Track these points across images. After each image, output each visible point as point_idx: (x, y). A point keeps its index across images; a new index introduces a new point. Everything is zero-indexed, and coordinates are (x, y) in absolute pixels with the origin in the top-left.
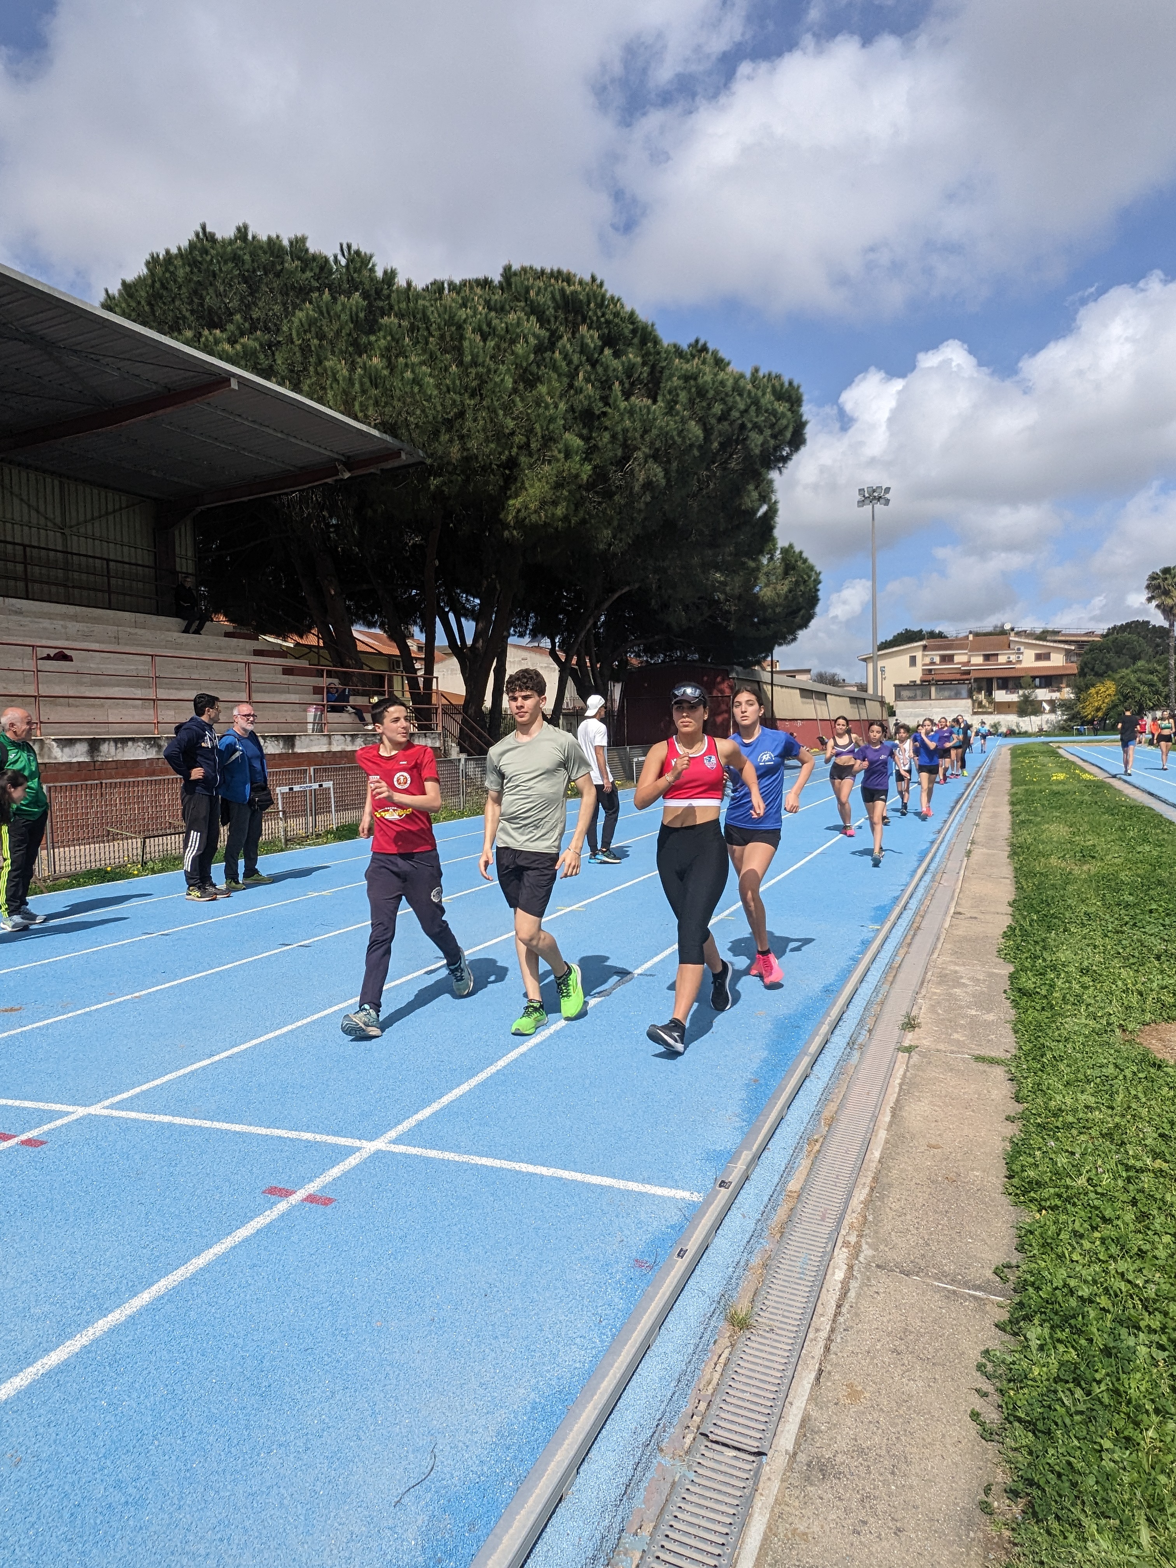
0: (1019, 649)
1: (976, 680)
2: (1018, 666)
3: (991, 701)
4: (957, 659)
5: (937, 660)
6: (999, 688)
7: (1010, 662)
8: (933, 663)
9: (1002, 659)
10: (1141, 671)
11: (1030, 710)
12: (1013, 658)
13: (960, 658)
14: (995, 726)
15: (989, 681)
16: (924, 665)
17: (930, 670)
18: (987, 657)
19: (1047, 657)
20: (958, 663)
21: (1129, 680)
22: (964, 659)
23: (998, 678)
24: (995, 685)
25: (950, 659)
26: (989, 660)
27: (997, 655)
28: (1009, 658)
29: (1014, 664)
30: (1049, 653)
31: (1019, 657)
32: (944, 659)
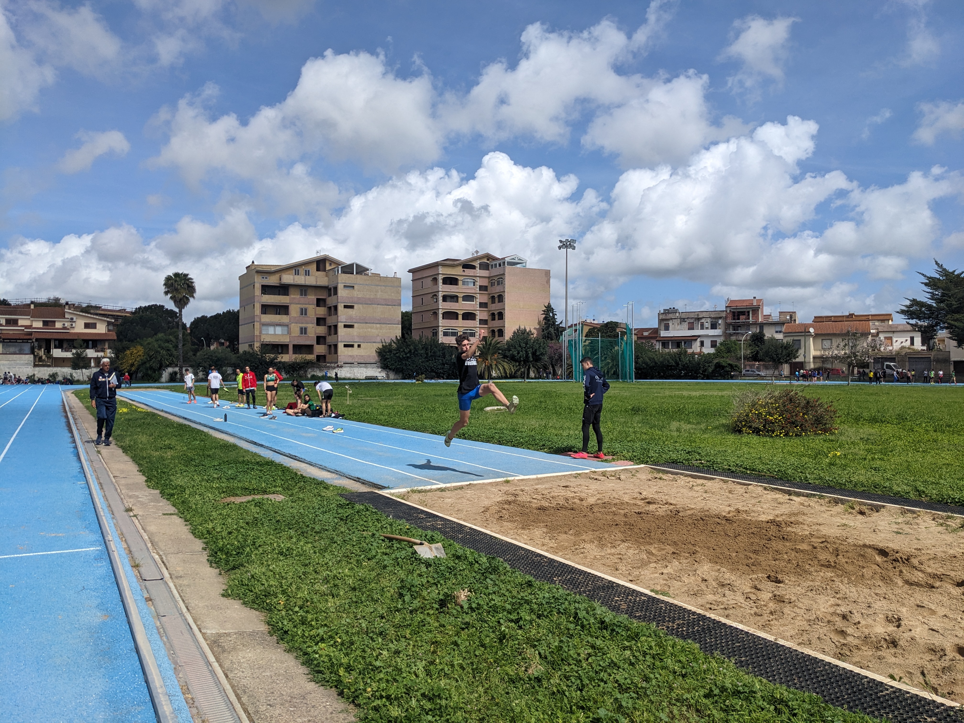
0: (72, 319)
1: (37, 340)
2: (72, 331)
3: (50, 357)
4: (20, 322)
5: (3, 322)
6: (56, 347)
7: (64, 328)
9: (58, 325)
10: (161, 340)
11: (81, 365)
12: (67, 325)
13: (24, 322)
14: (54, 376)
15: (48, 341)
18: (45, 323)
19: (94, 326)
20: (22, 326)
21: (153, 346)
22: (27, 323)
23: (55, 340)
24: (52, 345)
25: (15, 322)
26: (47, 325)
27: (54, 322)
28: (64, 325)
29: (68, 329)
30: (96, 324)
31: (72, 325)
32: (9, 322)
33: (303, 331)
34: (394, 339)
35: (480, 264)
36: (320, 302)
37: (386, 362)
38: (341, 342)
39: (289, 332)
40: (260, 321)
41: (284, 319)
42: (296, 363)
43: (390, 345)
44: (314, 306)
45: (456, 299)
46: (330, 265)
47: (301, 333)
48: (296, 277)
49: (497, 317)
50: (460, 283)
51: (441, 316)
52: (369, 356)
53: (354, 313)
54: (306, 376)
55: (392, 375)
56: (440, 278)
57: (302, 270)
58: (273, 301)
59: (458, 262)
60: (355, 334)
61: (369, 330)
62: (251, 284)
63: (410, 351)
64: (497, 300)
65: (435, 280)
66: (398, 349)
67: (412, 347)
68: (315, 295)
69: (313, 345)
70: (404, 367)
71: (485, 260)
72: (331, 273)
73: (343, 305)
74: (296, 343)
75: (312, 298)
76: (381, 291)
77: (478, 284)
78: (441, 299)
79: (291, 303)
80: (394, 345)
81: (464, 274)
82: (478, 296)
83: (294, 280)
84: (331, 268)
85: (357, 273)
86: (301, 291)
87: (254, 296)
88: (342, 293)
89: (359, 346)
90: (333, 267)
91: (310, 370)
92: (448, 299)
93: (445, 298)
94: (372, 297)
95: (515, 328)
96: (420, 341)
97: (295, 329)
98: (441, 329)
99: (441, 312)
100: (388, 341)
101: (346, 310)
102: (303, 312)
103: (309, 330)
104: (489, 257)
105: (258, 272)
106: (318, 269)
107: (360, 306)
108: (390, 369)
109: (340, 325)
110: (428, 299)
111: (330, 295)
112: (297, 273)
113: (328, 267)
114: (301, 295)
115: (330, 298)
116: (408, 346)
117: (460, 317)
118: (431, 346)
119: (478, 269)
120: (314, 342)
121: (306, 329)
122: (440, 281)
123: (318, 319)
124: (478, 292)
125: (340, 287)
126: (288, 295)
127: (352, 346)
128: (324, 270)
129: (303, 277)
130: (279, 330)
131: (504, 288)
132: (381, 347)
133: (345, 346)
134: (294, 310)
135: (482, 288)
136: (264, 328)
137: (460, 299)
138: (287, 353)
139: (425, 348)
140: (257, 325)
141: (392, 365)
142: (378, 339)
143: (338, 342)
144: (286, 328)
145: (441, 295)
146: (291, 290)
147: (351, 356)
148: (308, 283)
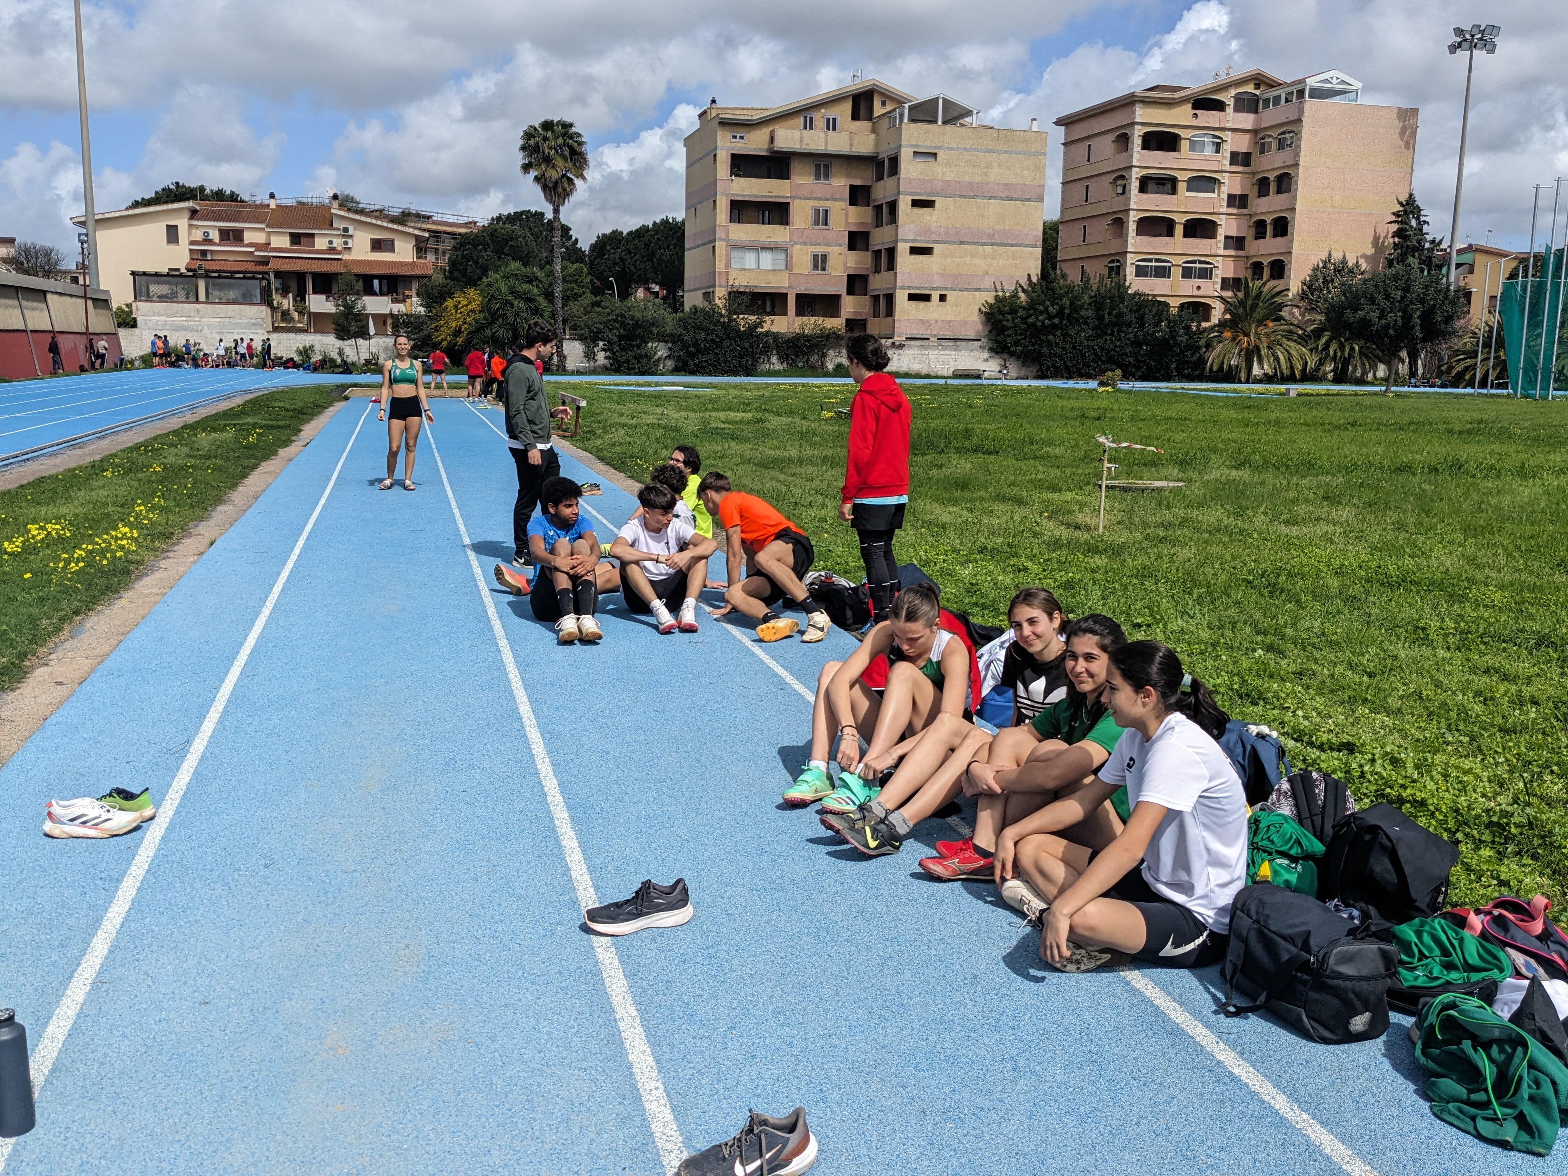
0: (346, 230)
1: (278, 274)
2: (346, 257)
3: (303, 311)
4: (248, 237)
5: (215, 235)
6: (315, 292)
7: (332, 250)
8: (207, 241)
9: (321, 243)
11: (353, 329)
12: (338, 243)
13: (254, 235)
14: (306, 352)
15: (301, 277)
16: (192, 243)
17: (204, 253)
18: (296, 239)
19: (389, 246)
20: (250, 245)
21: (498, 289)
22: (259, 237)
23: (314, 275)
25: (236, 236)
26: (299, 243)
27: (312, 236)
28: (331, 242)
29: (339, 254)
30: (393, 241)
31: (346, 243)
32: (226, 235)
33: (820, 262)
34: (1024, 282)
35: (1238, 99)
36: (858, 195)
37: (1000, 339)
38: (903, 288)
39: (789, 266)
40: (727, 240)
41: (775, 233)
42: (804, 336)
43: (1015, 296)
44: (845, 204)
45: (1169, 186)
46: (884, 103)
47: (815, 268)
48: (807, 133)
49: (1269, 230)
50: (1184, 145)
51: (1132, 227)
52: (964, 323)
53: (934, 218)
54: (823, 365)
55: (1013, 368)
56: (1138, 132)
57: (819, 117)
58: (755, 192)
59: (1182, 94)
60: (935, 268)
61: (968, 260)
62: (708, 154)
63: (1060, 313)
64: (1273, 187)
65: (1123, 140)
66: (1032, 306)
67: (1066, 301)
68: (848, 176)
69: (838, 297)
70: (1045, 350)
71: (1250, 88)
72: (885, 122)
73: (909, 199)
74: (803, 290)
75: (840, 183)
76: (999, 165)
77: (1227, 149)
78: (1135, 185)
79: (793, 198)
80: (1023, 296)
81: (1195, 122)
82: (1225, 178)
83: (801, 141)
84: (884, 111)
85: (944, 123)
86: (818, 167)
87: (715, 180)
88: (909, 168)
89: (943, 298)
90: (889, 108)
91: (831, 353)
92: (1151, 185)
93: (1145, 184)
94: (977, 179)
95: (1317, 258)
96: (1086, 287)
97: (803, 257)
98: (1131, 259)
99: (1133, 217)
100: (1010, 287)
101: (917, 210)
102: (821, 218)
103: (831, 262)
104: (1259, 80)
105: (725, 124)
106: (855, 117)
107: (949, 200)
108: (1012, 354)
109: (903, 249)
110: (1102, 189)
111: (880, 178)
112: (809, 125)
113: (878, 110)
114: (817, 176)
115: (882, 183)
116: (1055, 299)
117: (1179, 230)
118: (1112, 298)
119: (1230, 110)
120: (841, 288)
121: (824, 257)
122: (1137, 142)
123: (852, 236)
124: (1228, 168)
125: (906, 155)
126: (788, 178)
127: (926, 298)
128: (870, 118)
129: (822, 135)
130: (767, 260)
131: (1297, 155)
132: (991, 300)
133: (912, 297)
134: (801, 214)
135: (1235, 158)
136: (735, 254)
137: (1182, 187)
138: (785, 314)
139: (1098, 303)
140: (720, 246)
141: (1017, 343)
142: (988, 283)
143: (895, 288)
144: (782, 256)
145: (1135, 175)
146: (796, 167)
147: (922, 322)
148: (832, 149)
